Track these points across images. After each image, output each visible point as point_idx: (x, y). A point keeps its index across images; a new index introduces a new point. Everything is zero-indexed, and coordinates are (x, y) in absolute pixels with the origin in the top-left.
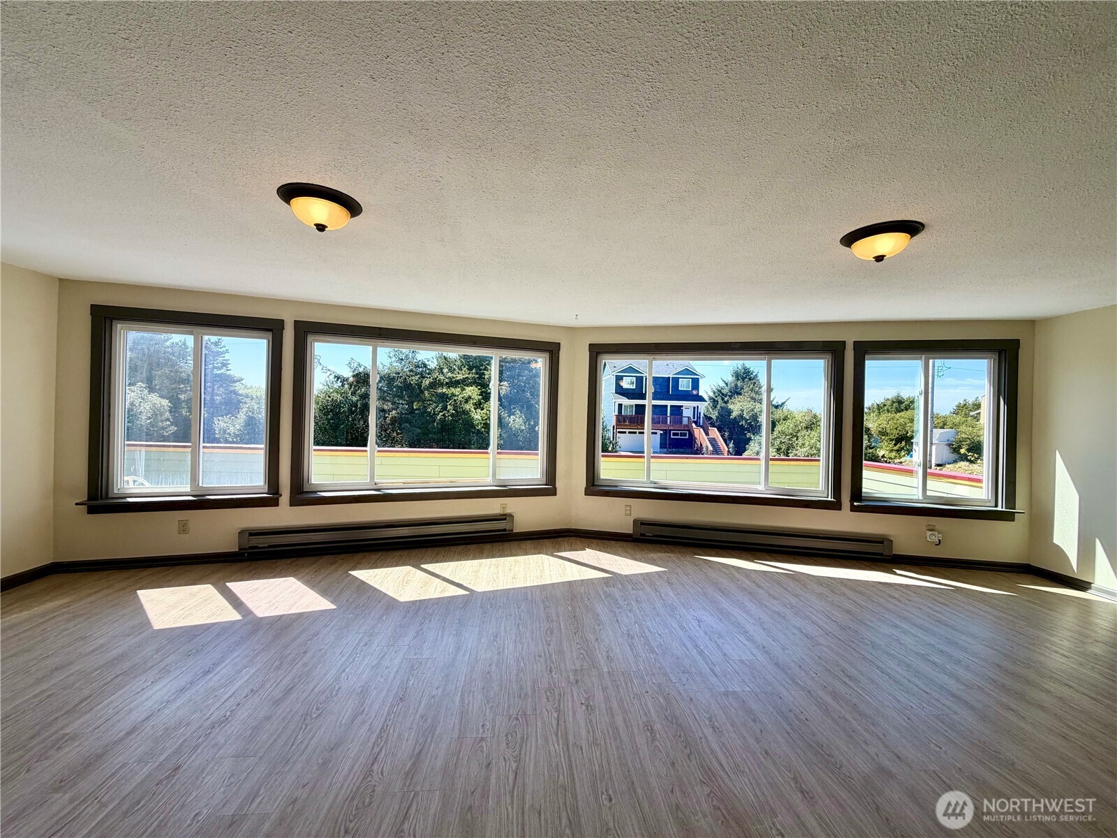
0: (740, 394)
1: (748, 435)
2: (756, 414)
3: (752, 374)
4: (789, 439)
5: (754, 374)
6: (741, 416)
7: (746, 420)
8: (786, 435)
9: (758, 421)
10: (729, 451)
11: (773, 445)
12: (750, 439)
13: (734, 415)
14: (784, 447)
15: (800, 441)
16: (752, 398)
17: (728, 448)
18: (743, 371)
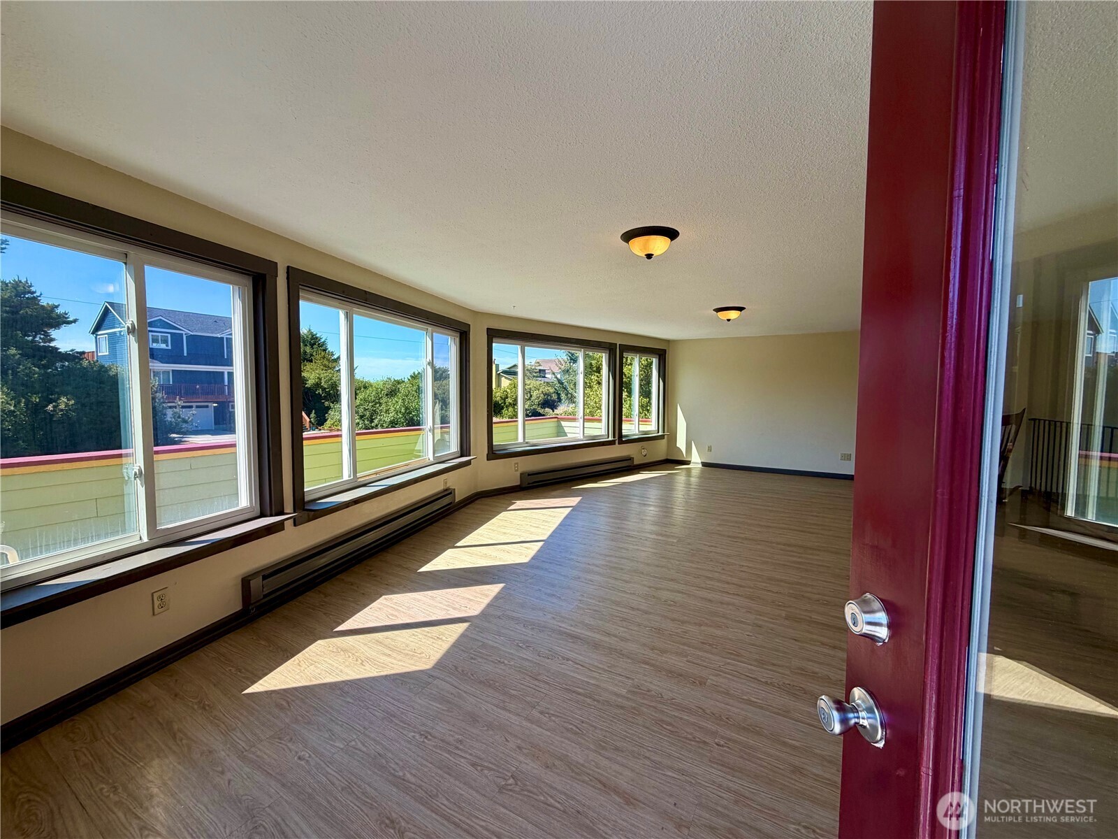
0: (311, 361)
1: (327, 404)
2: (335, 382)
3: (319, 340)
4: (373, 406)
5: (322, 340)
6: (318, 385)
7: (324, 389)
8: (369, 402)
9: (337, 390)
10: (310, 422)
11: (357, 412)
12: (329, 408)
13: (310, 383)
14: (368, 414)
15: (384, 407)
16: (325, 366)
17: (310, 419)
18: (310, 336)
